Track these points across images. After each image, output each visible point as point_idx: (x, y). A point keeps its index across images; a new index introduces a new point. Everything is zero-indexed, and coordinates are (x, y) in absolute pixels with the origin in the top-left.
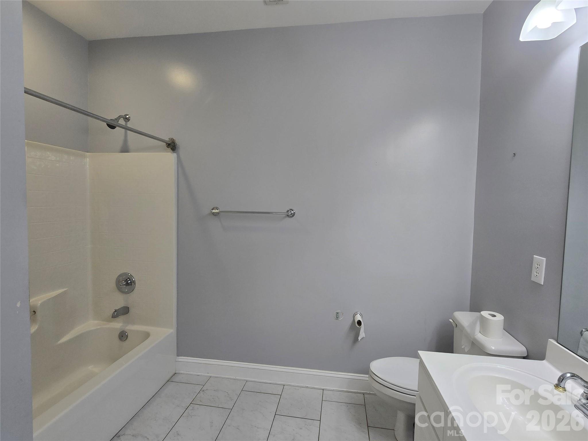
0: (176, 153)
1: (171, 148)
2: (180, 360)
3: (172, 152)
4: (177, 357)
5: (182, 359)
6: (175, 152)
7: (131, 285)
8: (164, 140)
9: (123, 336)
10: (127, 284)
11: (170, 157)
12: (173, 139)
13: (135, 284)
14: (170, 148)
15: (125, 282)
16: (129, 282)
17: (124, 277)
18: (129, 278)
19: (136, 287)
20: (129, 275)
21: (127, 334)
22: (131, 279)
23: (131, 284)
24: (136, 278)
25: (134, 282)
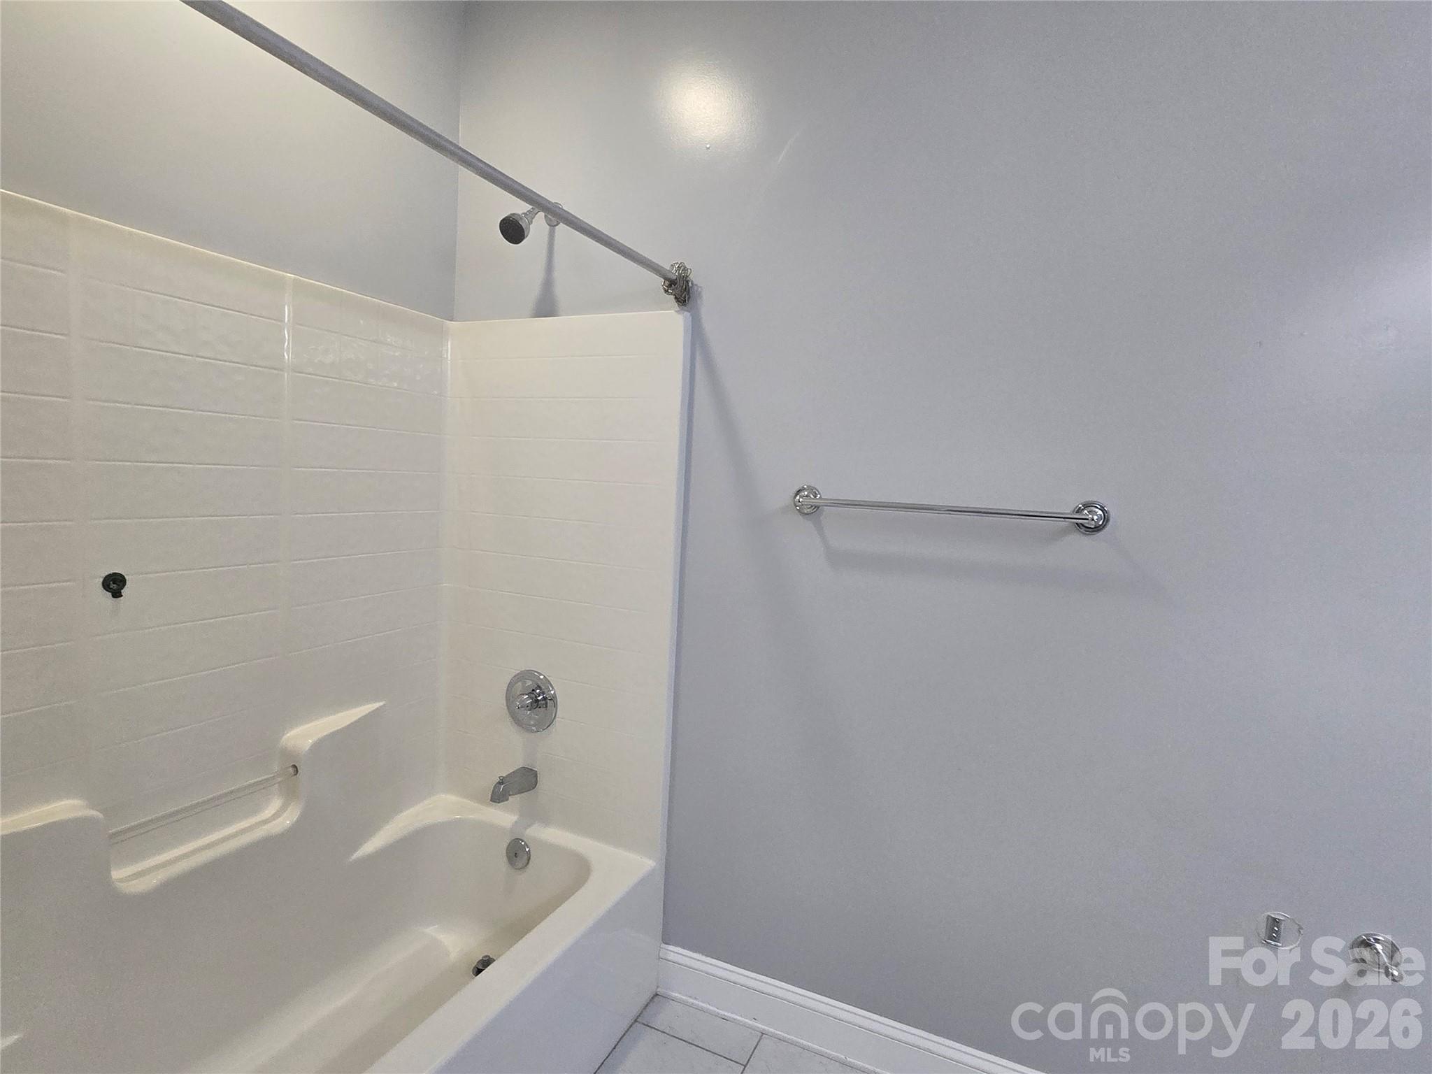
0: (689, 312)
1: (676, 298)
2: (672, 957)
3: (678, 309)
4: (663, 946)
5: (676, 953)
6: (685, 308)
7: (546, 707)
8: (659, 266)
9: (517, 853)
10: (536, 705)
11: (673, 319)
12: (685, 267)
13: (555, 705)
14: (673, 297)
15: (530, 697)
16: (539, 698)
17: (529, 683)
18: (539, 687)
19: (557, 716)
20: (542, 677)
21: (527, 850)
22: (546, 691)
23: (547, 703)
24: (558, 689)
25: (554, 699)
